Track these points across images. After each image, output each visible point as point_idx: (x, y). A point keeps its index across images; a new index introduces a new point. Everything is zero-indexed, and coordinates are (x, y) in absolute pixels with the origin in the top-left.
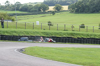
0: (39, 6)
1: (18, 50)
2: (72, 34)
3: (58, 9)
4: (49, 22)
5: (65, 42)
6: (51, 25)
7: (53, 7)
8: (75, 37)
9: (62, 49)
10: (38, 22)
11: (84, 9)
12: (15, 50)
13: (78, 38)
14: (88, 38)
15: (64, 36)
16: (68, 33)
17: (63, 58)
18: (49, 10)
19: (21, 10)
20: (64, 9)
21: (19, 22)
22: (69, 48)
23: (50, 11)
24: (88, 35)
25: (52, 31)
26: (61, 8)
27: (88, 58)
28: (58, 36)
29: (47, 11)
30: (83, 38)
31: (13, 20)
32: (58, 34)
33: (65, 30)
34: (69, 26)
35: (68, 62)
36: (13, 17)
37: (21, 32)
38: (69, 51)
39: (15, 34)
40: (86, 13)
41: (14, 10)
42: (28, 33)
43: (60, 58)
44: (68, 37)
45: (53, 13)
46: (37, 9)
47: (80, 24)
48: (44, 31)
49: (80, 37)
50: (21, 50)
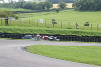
0: (44, 4)
1: (21, 48)
2: (76, 32)
3: (62, 7)
4: (53, 20)
5: (70, 40)
6: (55, 23)
7: (57, 5)
8: (79, 35)
9: (66, 47)
10: (42, 20)
11: (89, 7)
12: (19, 48)
13: (82, 36)
14: (92, 37)
15: (69, 34)
16: (72, 31)
17: (67, 56)
18: (53, 8)
19: (25, 8)
20: (68, 7)
21: (23, 19)
22: (73, 46)
23: (55, 9)
24: (92, 33)
25: (57, 29)
26: (65, 5)
27: (93, 57)
28: (62, 34)
29: (51, 9)
30: (87, 36)
31: (17, 18)
32: (62, 32)
33: (69, 28)
34: (73, 24)
35: (72, 60)
36: (17, 15)
37: (25, 30)
38: (73, 49)
39: (19, 32)
40: (90, 10)
41: (17, 7)
42: (31, 30)
43: (64, 56)
44: (72, 36)
45: (57, 11)
46: (41, 7)
47: (84, 22)
48: (48, 29)
49: (84, 35)
50: (25, 49)
